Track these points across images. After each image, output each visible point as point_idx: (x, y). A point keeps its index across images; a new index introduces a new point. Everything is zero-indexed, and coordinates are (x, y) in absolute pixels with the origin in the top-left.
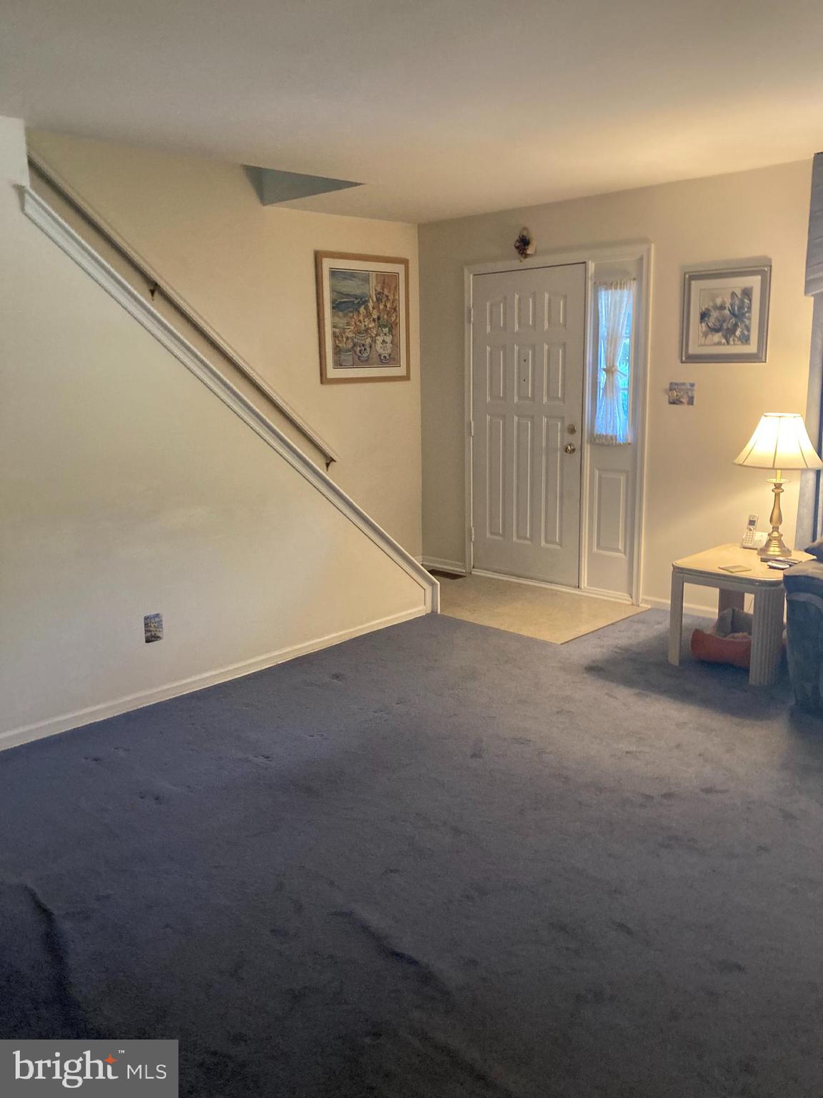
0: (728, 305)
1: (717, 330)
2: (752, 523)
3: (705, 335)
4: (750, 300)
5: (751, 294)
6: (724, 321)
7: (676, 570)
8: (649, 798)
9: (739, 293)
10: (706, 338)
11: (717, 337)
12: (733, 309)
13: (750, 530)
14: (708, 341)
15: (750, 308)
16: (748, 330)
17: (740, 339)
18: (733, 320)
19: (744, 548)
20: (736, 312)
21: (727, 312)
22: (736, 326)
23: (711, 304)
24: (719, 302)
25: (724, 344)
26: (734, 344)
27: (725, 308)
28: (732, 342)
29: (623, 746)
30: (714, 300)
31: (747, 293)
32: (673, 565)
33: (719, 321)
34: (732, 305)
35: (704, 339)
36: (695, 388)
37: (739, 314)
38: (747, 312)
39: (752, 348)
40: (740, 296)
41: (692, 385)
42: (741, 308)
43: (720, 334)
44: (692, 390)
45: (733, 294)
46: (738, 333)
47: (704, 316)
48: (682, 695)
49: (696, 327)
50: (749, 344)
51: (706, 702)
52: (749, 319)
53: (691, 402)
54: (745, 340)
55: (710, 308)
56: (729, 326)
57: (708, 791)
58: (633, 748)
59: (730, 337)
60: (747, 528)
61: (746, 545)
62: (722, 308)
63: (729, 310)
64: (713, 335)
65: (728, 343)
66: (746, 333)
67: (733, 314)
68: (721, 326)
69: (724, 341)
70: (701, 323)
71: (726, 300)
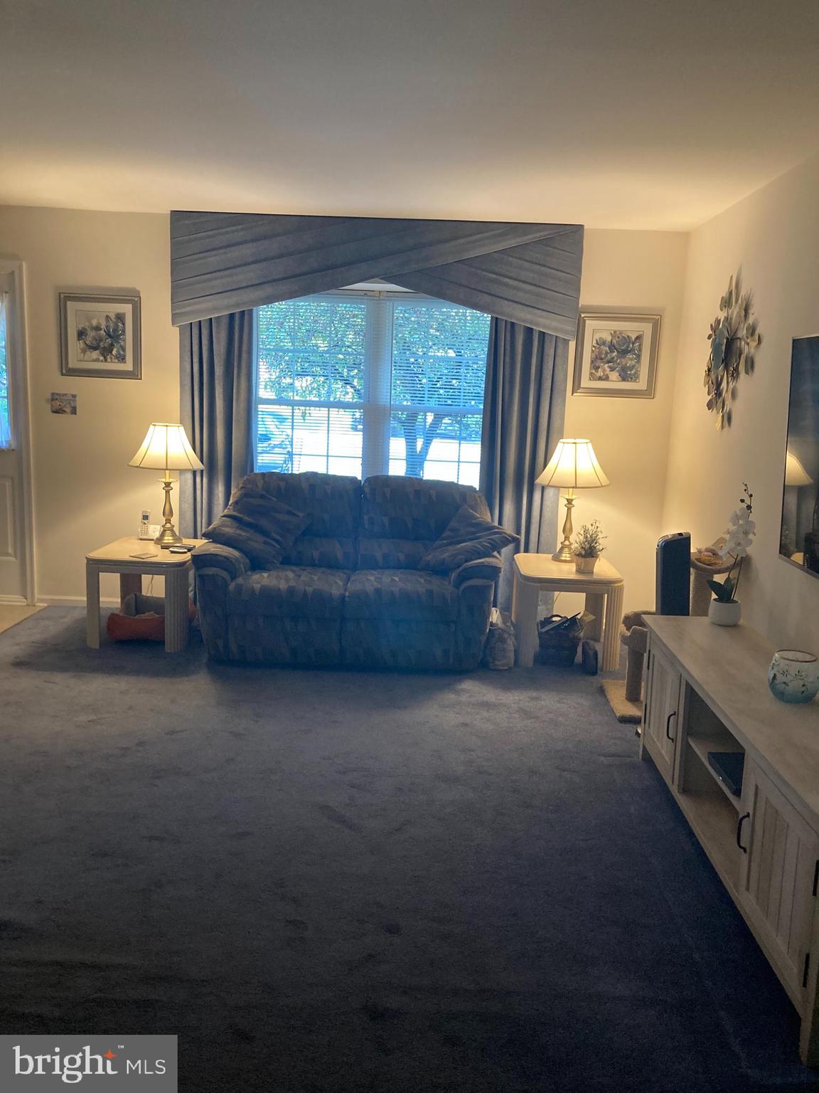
0: (103, 327)
1: (95, 349)
2: (146, 517)
3: (84, 351)
4: (124, 324)
5: (125, 320)
6: (101, 340)
7: (91, 562)
8: (126, 749)
9: (113, 316)
10: (84, 354)
11: (95, 354)
12: (109, 331)
13: (145, 524)
14: (86, 357)
15: (124, 331)
16: (124, 350)
17: (117, 357)
18: (109, 341)
19: (141, 539)
20: (112, 333)
21: (102, 332)
22: (112, 345)
23: (87, 324)
24: (94, 323)
25: (102, 361)
26: (112, 362)
27: (101, 329)
28: (109, 360)
29: (83, 718)
30: (90, 322)
31: (120, 318)
32: (86, 558)
33: (96, 340)
34: (107, 327)
35: (82, 354)
36: (77, 398)
37: (114, 335)
38: (121, 335)
39: (128, 366)
40: (114, 320)
41: (74, 396)
42: (115, 330)
43: (98, 352)
44: (75, 401)
45: (107, 317)
46: (114, 352)
47: (81, 334)
48: (116, 670)
49: (74, 346)
50: (125, 362)
51: (137, 672)
52: (124, 340)
53: (74, 411)
54: (122, 359)
55: (87, 327)
56: (106, 345)
57: (172, 732)
58: (92, 717)
59: (107, 355)
60: (142, 522)
61: (142, 537)
62: (98, 328)
63: (105, 331)
64: (92, 352)
65: (106, 360)
66: (122, 353)
67: (109, 335)
68: (98, 344)
69: (102, 358)
70: (79, 340)
71: (100, 321)
